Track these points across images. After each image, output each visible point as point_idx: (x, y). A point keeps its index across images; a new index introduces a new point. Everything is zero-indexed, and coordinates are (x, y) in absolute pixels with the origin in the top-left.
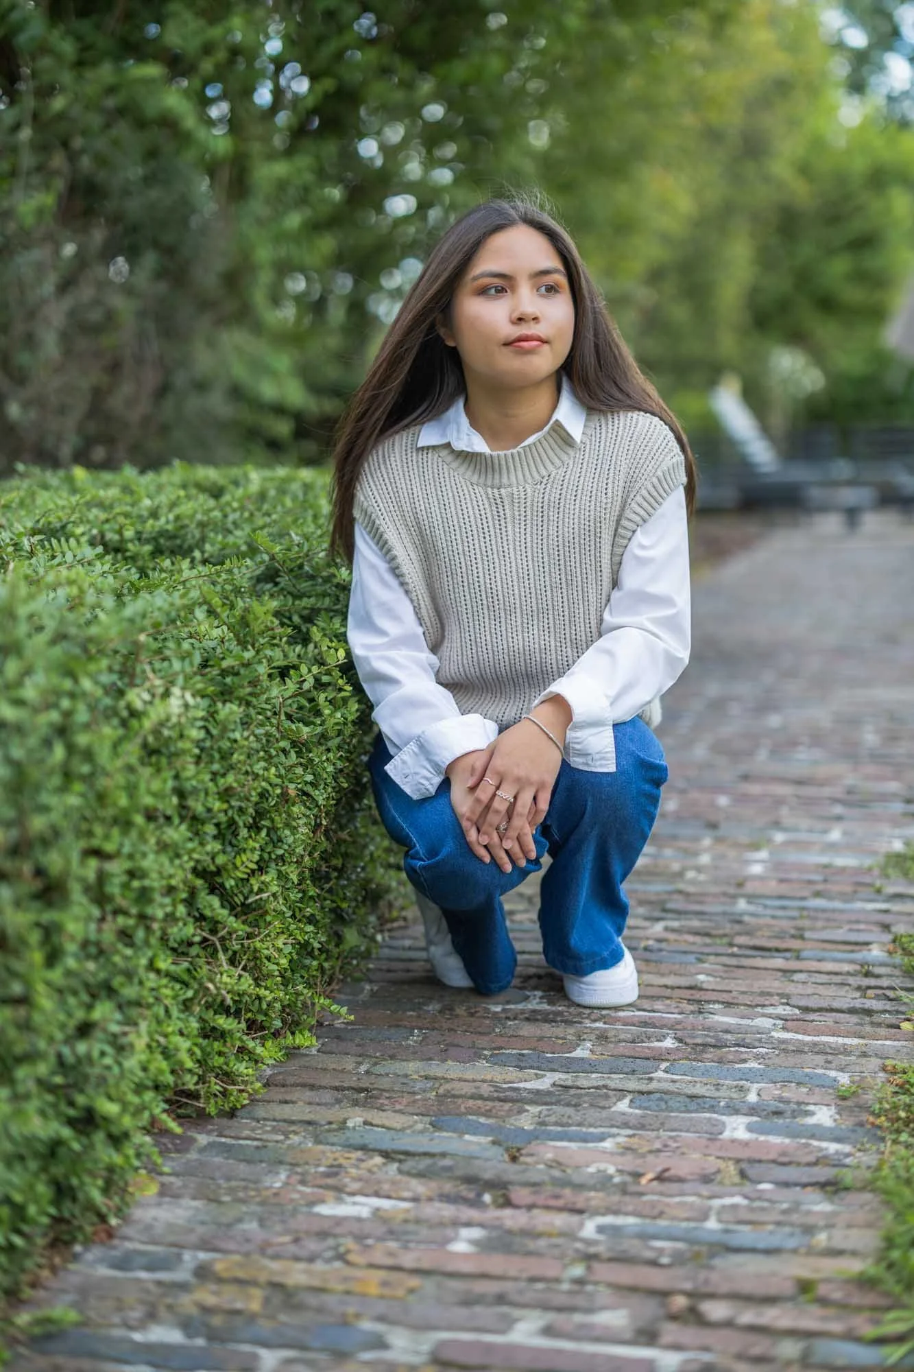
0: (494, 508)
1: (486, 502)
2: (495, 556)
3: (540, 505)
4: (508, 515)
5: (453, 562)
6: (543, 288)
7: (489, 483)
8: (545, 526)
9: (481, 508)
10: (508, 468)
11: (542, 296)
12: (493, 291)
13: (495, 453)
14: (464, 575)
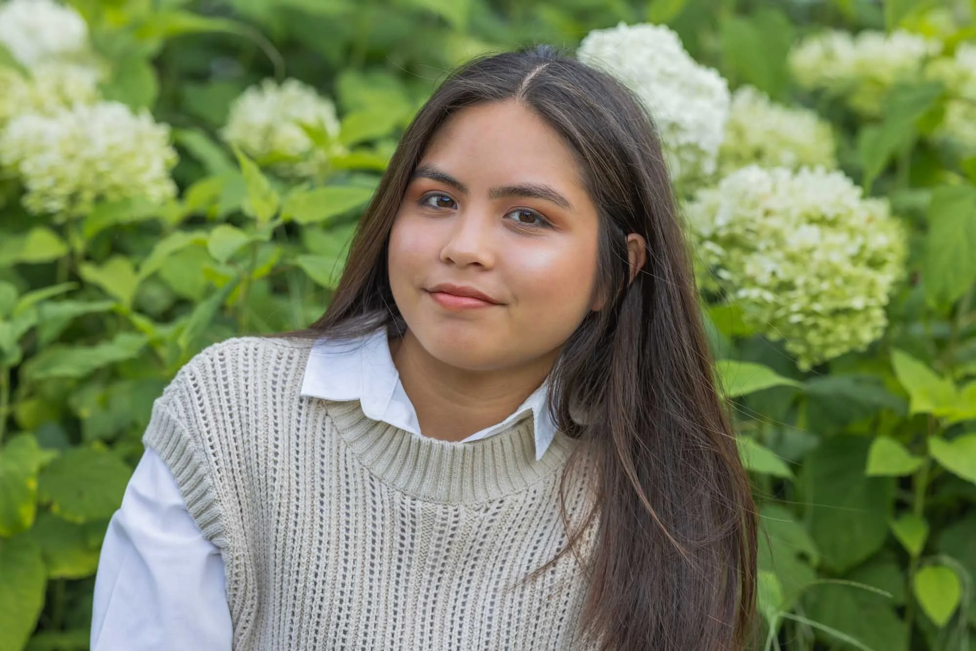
0: (398, 530)
1: (387, 515)
2: (382, 606)
3: (477, 547)
4: (416, 548)
5: (309, 594)
6: (516, 216)
7: (401, 483)
8: (473, 584)
9: (378, 522)
10: (439, 471)
11: (510, 227)
12: (434, 201)
13: (425, 440)
14: (323, 621)
